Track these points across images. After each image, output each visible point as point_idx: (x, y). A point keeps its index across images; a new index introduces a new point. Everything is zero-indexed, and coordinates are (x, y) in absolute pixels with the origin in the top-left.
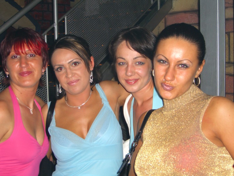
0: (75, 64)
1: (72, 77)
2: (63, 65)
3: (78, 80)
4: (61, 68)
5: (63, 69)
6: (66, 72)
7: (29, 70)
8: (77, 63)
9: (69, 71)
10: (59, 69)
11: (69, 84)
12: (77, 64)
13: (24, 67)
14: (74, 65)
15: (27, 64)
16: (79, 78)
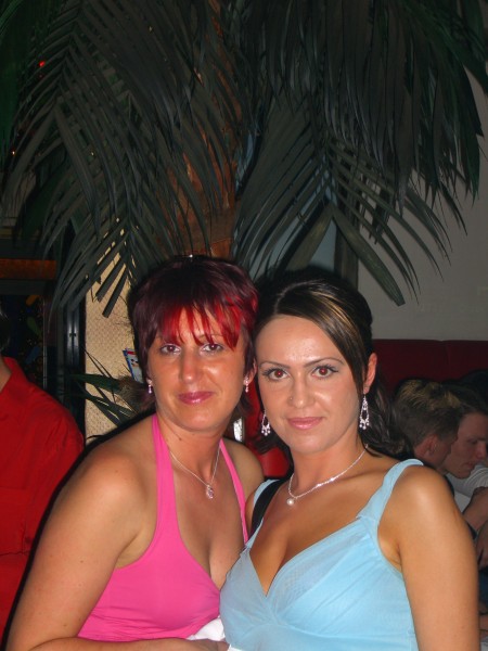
0: (324, 370)
1: (304, 408)
2: (288, 367)
3: (321, 418)
4: (279, 372)
5: (284, 376)
6: (293, 387)
7: (204, 389)
8: (331, 369)
9: (300, 387)
10: (273, 374)
11: (292, 422)
12: (329, 372)
13: (191, 383)
14: (318, 373)
15: (199, 374)
16: (325, 414)
